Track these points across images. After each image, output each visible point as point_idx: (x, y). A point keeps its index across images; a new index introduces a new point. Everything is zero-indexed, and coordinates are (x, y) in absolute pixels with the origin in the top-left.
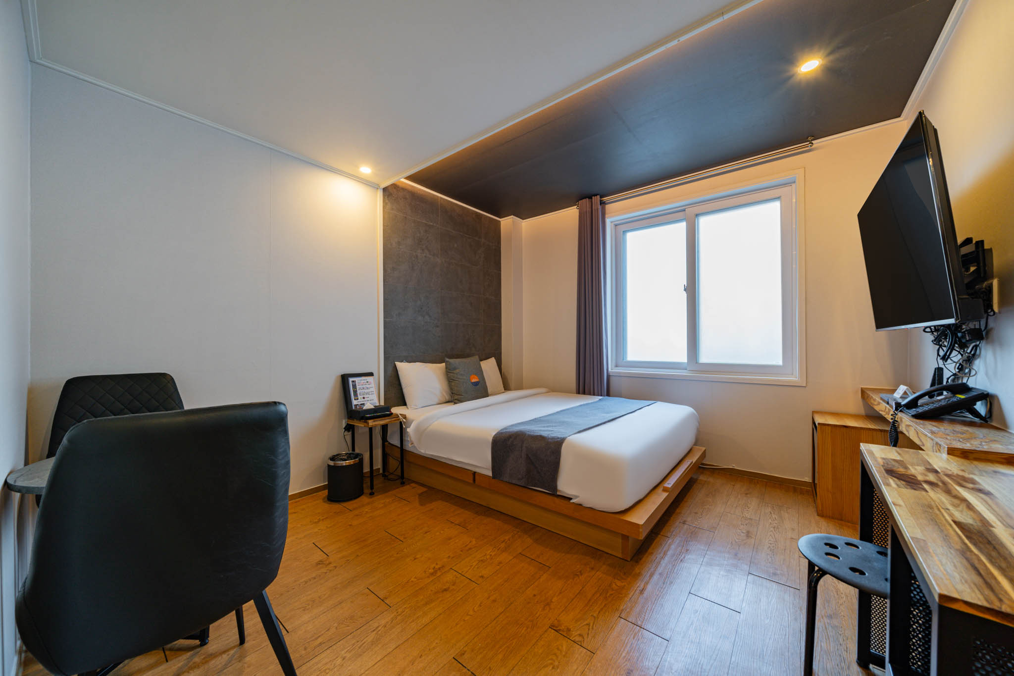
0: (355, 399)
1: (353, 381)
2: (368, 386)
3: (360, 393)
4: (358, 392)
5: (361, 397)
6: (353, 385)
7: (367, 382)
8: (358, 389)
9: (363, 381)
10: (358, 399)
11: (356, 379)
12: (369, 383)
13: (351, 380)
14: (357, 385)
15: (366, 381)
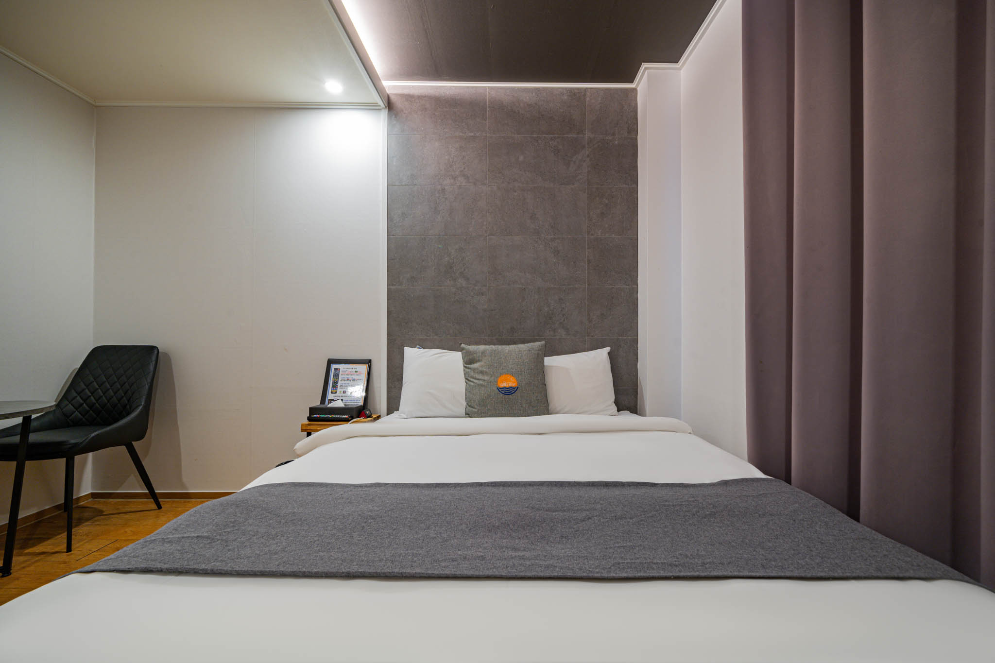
0: (332, 393)
1: (336, 369)
2: (355, 377)
3: (341, 385)
4: (340, 383)
5: (341, 390)
6: (334, 374)
7: (356, 372)
8: (340, 379)
9: (350, 370)
10: (336, 393)
11: (341, 367)
12: (358, 373)
13: (334, 366)
14: (340, 374)
15: (354, 370)
